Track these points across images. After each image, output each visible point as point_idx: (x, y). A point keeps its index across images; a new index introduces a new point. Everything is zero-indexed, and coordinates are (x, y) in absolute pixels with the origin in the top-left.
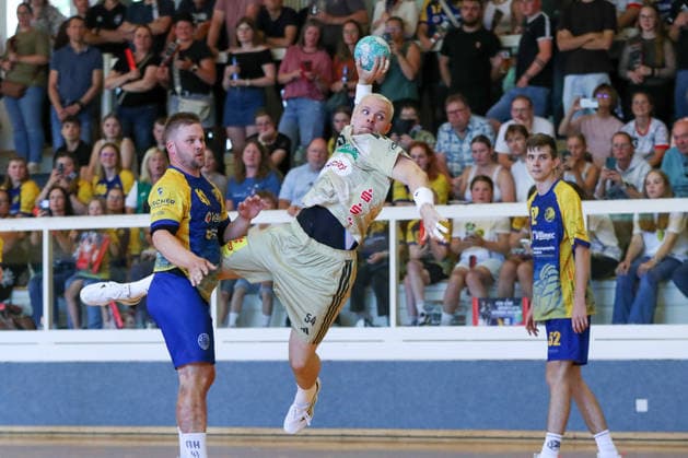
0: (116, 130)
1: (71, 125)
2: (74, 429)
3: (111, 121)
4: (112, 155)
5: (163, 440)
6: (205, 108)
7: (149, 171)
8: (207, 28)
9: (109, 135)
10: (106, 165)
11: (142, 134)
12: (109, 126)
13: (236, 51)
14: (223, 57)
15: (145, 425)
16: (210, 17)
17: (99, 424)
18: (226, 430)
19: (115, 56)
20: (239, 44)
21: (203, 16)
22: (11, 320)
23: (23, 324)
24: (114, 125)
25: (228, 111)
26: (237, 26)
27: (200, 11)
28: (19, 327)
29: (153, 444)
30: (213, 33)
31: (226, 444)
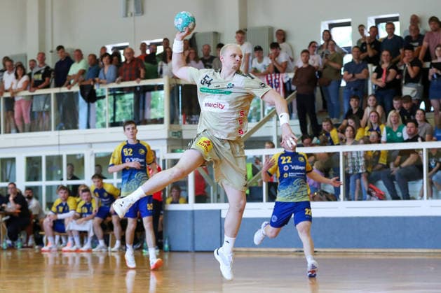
0: (375, 102)
1: (354, 100)
2: (356, 250)
3: (371, 98)
4: (375, 116)
5: (400, 256)
6: (414, 91)
7: (391, 122)
8: (419, 50)
9: (371, 105)
10: (373, 122)
11: (388, 104)
12: (371, 101)
13: (434, 61)
14: (427, 65)
15: (391, 248)
16: (421, 44)
17: (368, 248)
18: (432, 251)
19: (375, 65)
20: (436, 58)
21: (416, 44)
22: (324, 196)
23: (331, 198)
24: (374, 100)
25: (432, 92)
26: (436, 48)
27: (415, 41)
28: (329, 200)
29: (395, 257)
30: (422, 53)
31: (432, 257)
